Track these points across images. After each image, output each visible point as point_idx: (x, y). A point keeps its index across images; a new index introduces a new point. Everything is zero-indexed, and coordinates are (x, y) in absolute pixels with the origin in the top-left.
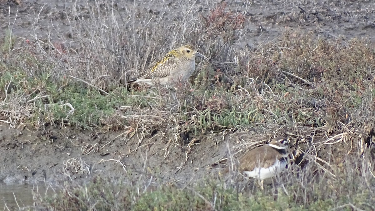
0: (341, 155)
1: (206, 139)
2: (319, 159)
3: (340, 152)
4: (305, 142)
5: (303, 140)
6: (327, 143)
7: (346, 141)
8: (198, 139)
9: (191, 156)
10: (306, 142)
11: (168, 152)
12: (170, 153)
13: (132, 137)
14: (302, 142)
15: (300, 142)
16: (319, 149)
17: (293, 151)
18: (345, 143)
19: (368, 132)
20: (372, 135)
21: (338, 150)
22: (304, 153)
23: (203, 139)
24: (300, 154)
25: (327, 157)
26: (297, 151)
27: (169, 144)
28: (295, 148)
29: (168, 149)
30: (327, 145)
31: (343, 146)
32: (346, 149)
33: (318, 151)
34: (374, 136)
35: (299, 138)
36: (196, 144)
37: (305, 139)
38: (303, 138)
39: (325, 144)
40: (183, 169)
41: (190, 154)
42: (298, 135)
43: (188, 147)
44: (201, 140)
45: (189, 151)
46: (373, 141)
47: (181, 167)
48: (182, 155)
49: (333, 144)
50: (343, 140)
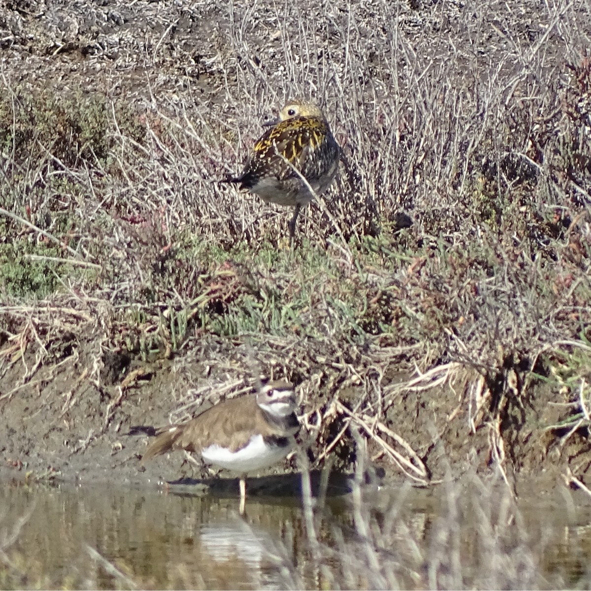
0: (438, 416)
1: (169, 369)
2: (383, 428)
3: (437, 410)
4: (358, 382)
5: (354, 378)
6: (413, 385)
7: (454, 383)
8: (149, 370)
9: (122, 413)
10: (361, 384)
11: (73, 402)
12: (76, 405)
13: (16, 363)
14: (354, 384)
15: (347, 382)
16: (390, 402)
17: (321, 405)
18: (451, 386)
19: (498, 362)
20: (509, 369)
21: (433, 404)
22: (347, 411)
23: (161, 371)
24: (338, 413)
25: (405, 424)
26: (331, 405)
27: (80, 382)
28: (329, 399)
29: (73, 393)
30: (411, 391)
31: (444, 395)
32: (451, 402)
33: (385, 407)
34: (515, 372)
35: (346, 372)
36: (142, 382)
37: (360, 377)
38: (354, 374)
39: (406, 388)
40: (93, 444)
41: (119, 408)
42: (342, 365)
43: (118, 390)
44: (159, 372)
45: (118, 399)
46: (511, 385)
47: (87, 441)
48: (99, 410)
49: (426, 391)
50: (447, 381)
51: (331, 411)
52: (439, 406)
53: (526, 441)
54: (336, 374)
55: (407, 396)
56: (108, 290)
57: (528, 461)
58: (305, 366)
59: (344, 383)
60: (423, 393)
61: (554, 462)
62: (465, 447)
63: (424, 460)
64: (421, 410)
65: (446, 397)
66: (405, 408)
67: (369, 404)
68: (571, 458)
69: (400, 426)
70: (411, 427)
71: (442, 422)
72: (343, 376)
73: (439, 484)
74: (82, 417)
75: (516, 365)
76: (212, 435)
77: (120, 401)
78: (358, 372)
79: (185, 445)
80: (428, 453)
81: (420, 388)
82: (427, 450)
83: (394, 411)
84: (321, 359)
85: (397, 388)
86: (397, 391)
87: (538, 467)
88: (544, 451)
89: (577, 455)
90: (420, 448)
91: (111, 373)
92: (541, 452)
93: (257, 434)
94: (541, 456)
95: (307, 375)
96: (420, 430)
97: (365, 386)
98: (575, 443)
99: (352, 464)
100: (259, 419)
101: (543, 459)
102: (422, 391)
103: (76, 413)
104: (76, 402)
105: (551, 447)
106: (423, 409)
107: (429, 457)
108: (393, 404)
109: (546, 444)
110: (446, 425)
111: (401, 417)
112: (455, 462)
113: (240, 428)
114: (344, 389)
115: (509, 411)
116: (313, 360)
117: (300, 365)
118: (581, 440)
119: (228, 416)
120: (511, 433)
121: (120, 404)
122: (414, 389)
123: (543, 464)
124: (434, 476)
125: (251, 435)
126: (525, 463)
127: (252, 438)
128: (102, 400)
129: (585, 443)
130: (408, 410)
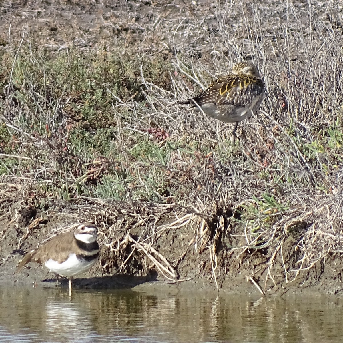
0: (184, 243)
2: (153, 250)
3: (183, 239)
4: (143, 224)
5: (141, 222)
7: (193, 224)
8: (46, 218)
9: (28, 243)
14: (140, 225)
15: (137, 224)
16: (159, 235)
17: (121, 237)
18: (191, 226)
19: (214, 211)
20: (220, 216)
21: (181, 236)
22: (134, 240)
23: (53, 219)
24: (129, 241)
25: (167, 247)
26: (126, 237)
27: (9, 225)
28: (125, 234)
29: (4, 232)
30: (171, 229)
31: (187, 231)
32: (191, 235)
33: (157, 238)
34: (224, 217)
35: (137, 218)
36: (41, 225)
37: (144, 221)
38: (141, 220)
39: (168, 227)
40: (10, 261)
41: (27, 240)
42: (135, 214)
43: (26, 230)
44: (51, 219)
45: (26, 235)
46: (221, 225)
47: (7, 259)
48: (16, 241)
49: (179, 228)
50: (190, 223)
51: (125, 241)
52: (184, 237)
53: (231, 257)
54: (131, 220)
55: (169, 231)
56: (33, 173)
57: (232, 268)
58: (114, 215)
59: (136, 224)
60: (177, 230)
61: (246, 269)
62: (198, 260)
63: (175, 268)
64: (175, 239)
65: (189, 232)
66: (167, 238)
67: (148, 236)
68: (255, 266)
69: (164, 249)
70: (169, 249)
71: (186, 246)
72: (135, 220)
73: (183, 281)
74: (6, 246)
75: (224, 213)
76: (49, 254)
77: (28, 235)
78: (143, 218)
79: (36, 260)
80: (178, 264)
81: (175, 227)
82: (177, 262)
83: (162, 240)
84: (123, 211)
85: (164, 227)
86: (164, 229)
87: (237, 271)
88: (241, 262)
89: (259, 265)
90: (174, 261)
91: (24, 220)
92: (239, 263)
93: (73, 253)
94: (238, 265)
95: (115, 220)
96: (174, 251)
97: (147, 226)
98: (258, 257)
99: (140, 271)
100: (74, 245)
101: (240, 266)
102: (177, 229)
103: (4, 243)
104: (5, 237)
105: (244, 260)
106: (176, 239)
107: (179, 266)
108: (161, 236)
109: (242, 258)
110: (188, 248)
111: (164, 244)
112: (192, 269)
113: (63, 250)
114: (135, 228)
115: (222, 240)
116: (119, 211)
117: (112, 215)
118: (262, 256)
119: (58, 243)
120: (223, 252)
121: (27, 238)
122: (172, 228)
123: (240, 270)
124: (181, 277)
125: (69, 254)
126: (230, 270)
127: (70, 255)
128: (18, 235)
129: (264, 257)
130: (169, 240)
